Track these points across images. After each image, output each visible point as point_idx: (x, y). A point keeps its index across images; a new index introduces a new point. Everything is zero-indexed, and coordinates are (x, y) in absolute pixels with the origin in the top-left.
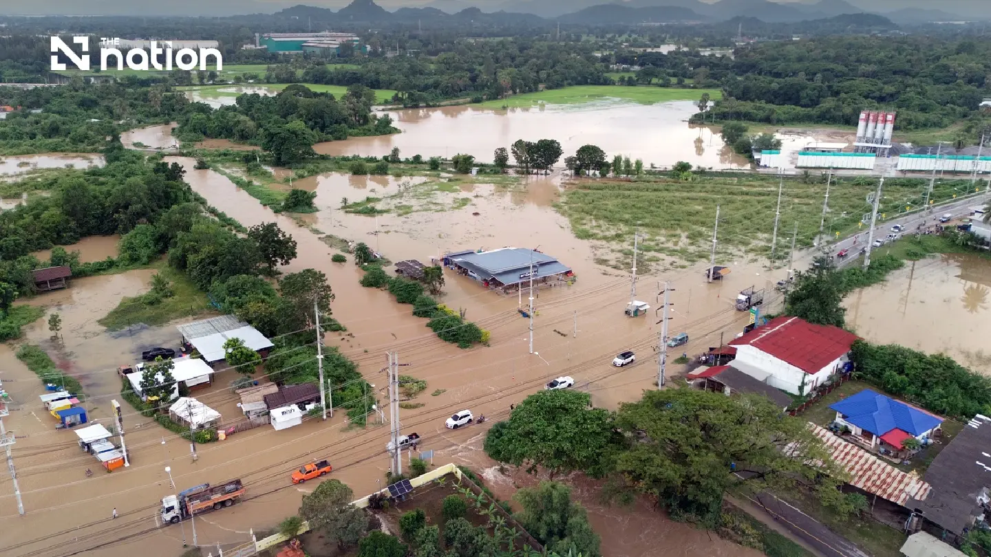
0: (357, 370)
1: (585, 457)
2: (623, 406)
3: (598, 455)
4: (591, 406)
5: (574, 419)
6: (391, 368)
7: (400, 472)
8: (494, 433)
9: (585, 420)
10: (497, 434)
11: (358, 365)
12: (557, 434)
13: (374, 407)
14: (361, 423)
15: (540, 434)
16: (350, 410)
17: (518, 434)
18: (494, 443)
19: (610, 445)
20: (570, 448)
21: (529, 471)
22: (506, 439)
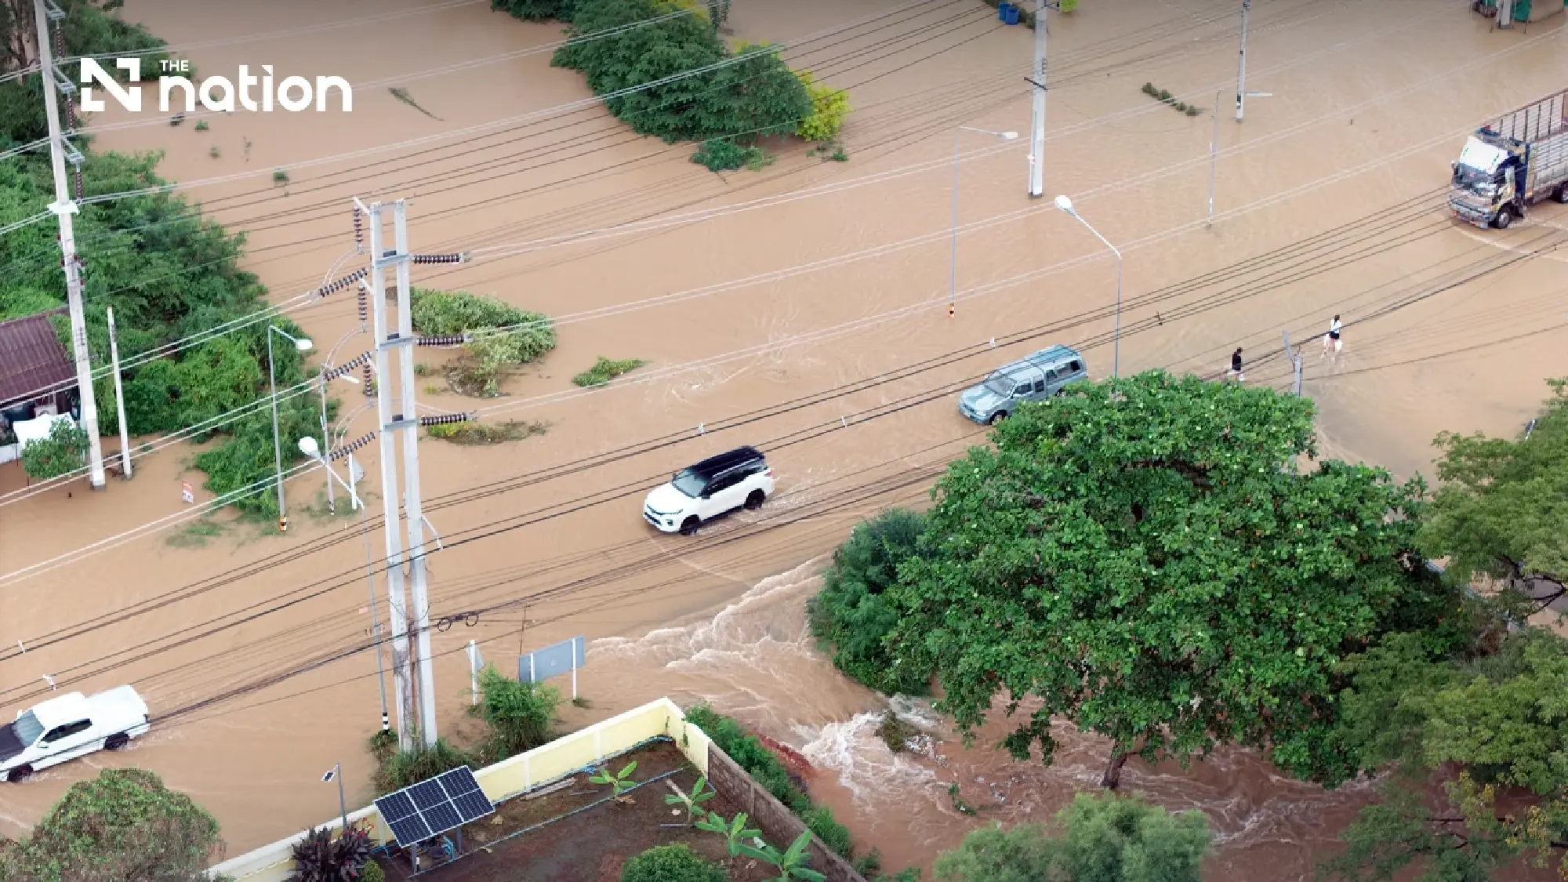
0: (242, 264)
1: (1275, 691)
2: (1454, 455)
3: (1340, 682)
4: (1312, 454)
5: (1233, 519)
6: (375, 273)
7: (432, 737)
8: (859, 566)
9: (1283, 520)
10: (873, 571)
11: (241, 240)
12: (1151, 587)
13: (307, 445)
14: (256, 511)
15: (1071, 585)
16: (209, 447)
17: (973, 583)
18: (858, 615)
19: (1399, 638)
20: (1207, 646)
21: (1018, 743)
22: (915, 604)
